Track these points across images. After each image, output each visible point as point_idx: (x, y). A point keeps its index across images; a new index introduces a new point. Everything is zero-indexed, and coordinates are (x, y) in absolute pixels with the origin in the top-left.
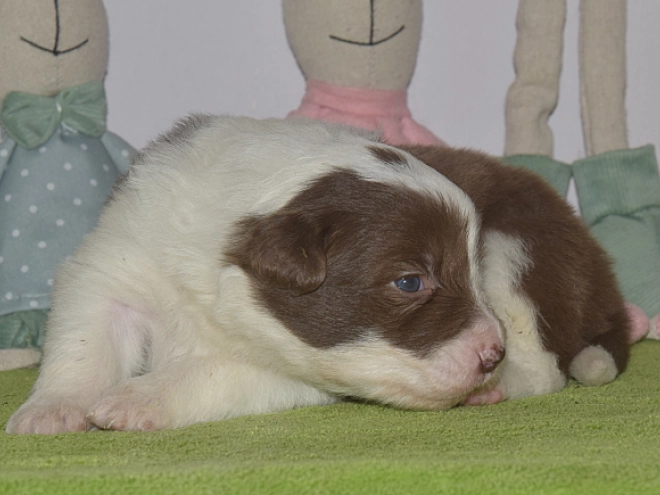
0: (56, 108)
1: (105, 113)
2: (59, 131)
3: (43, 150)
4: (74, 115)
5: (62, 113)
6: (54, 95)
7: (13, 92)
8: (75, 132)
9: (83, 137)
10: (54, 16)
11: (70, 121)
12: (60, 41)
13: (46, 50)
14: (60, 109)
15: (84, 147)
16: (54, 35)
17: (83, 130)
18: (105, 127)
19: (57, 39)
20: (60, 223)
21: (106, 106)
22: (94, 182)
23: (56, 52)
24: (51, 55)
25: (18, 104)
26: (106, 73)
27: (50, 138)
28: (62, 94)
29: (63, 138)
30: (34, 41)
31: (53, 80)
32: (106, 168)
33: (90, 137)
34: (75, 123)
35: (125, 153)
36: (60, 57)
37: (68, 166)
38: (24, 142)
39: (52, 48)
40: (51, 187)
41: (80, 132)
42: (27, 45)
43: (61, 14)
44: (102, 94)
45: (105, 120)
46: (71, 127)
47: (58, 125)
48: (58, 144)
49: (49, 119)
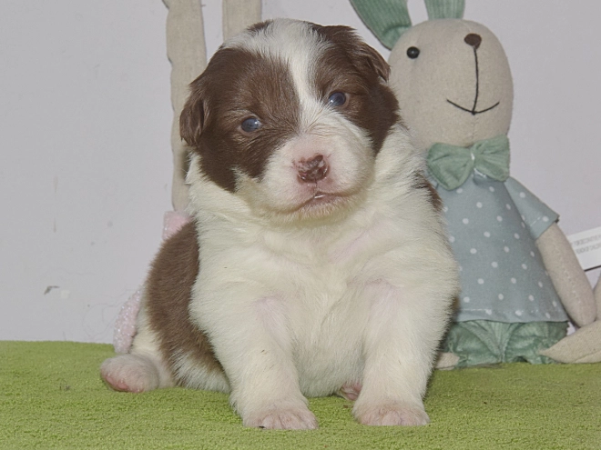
0: (470, 157)
1: (508, 161)
2: (472, 176)
3: (460, 191)
4: (485, 162)
5: (475, 161)
6: (469, 147)
7: (437, 144)
8: (485, 176)
9: (491, 181)
10: (475, 83)
11: (481, 168)
12: (478, 103)
13: (467, 110)
14: (473, 158)
15: (492, 189)
16: (474, 99)
17: (491, 175)
18: (509, 173)
19: (476, 102)
20: (473, 251)
21: (509, 156)
22: (500, 219)
23: (474, 112)
24: (470, 114)
25: (441, 154)
26: (508, 129)
27: (465, 181)
28: (475, 145)
29: (476, 182)
30: (458, 103)
31: (470, 134)
32: (508, 207)
33: (497, 181)
34: (485, 169)
35: (522, 195)
36: (477, 116)
37: (479, 205)
38: (446, 184)
39: (471, 109)
40: (466, 221)
41: (488, 176)
42: (452, 106)
43: (480, 82)
44: (507, 146)
45: (508, 167)
46: (482, 172)
47: (472, 171)
48: (472, 186)
49: (465, 166)
